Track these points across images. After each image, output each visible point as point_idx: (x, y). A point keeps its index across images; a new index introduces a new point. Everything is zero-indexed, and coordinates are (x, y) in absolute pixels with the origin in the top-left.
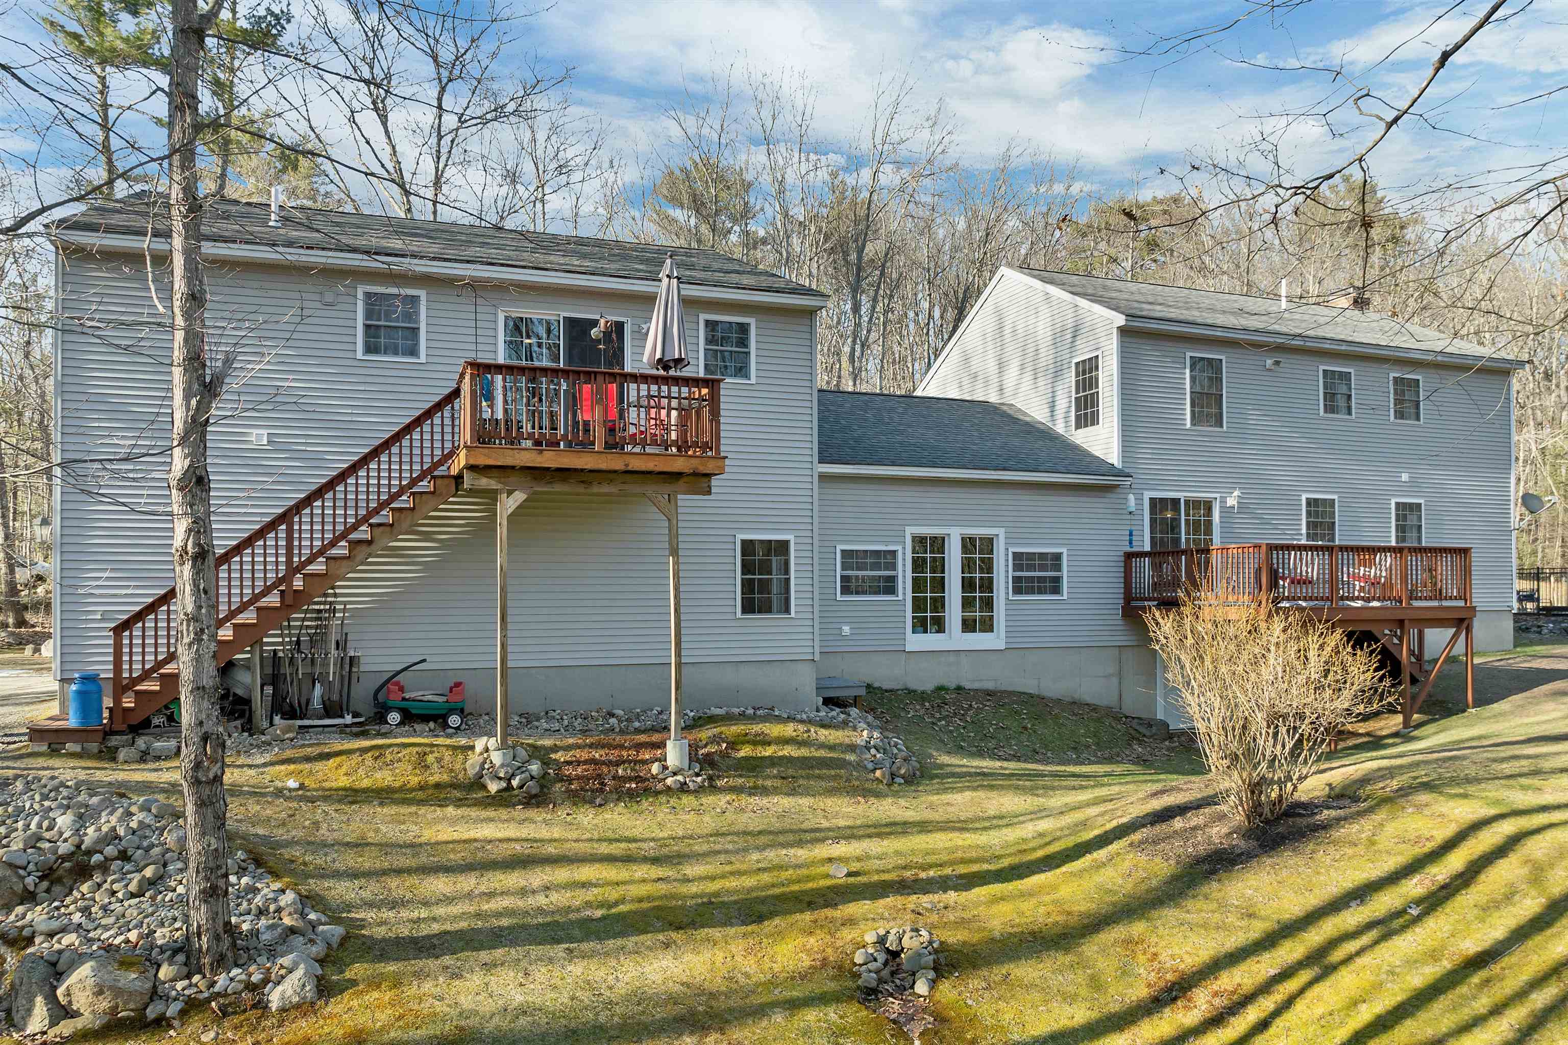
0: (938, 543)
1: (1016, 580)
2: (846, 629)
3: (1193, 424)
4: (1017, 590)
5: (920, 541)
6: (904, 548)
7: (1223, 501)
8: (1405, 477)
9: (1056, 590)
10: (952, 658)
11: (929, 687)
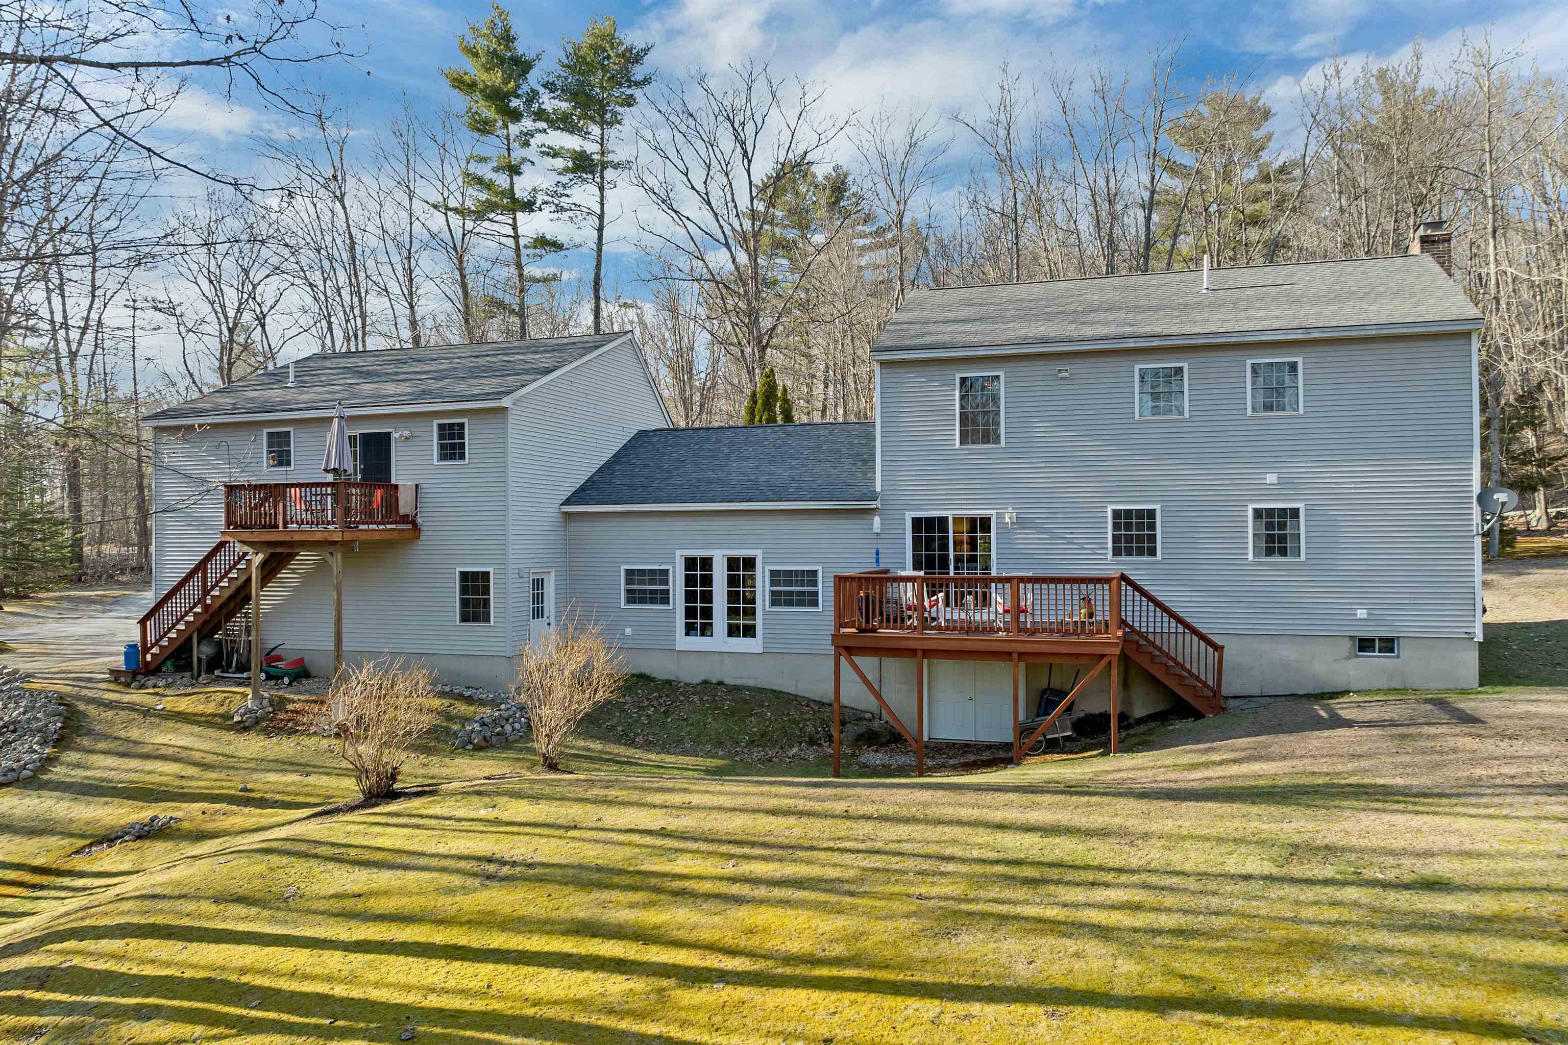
0: (707, 563)
1: (773, 593)
2: (628, 631)
3: (961, 443)
4: (774, 603)
5: (690, 563)
6: (674, 567)
7: (1000, 517)
8: (1271, 478)
9: (815, 603)
10: (716, 657)
11: (697, 680)
